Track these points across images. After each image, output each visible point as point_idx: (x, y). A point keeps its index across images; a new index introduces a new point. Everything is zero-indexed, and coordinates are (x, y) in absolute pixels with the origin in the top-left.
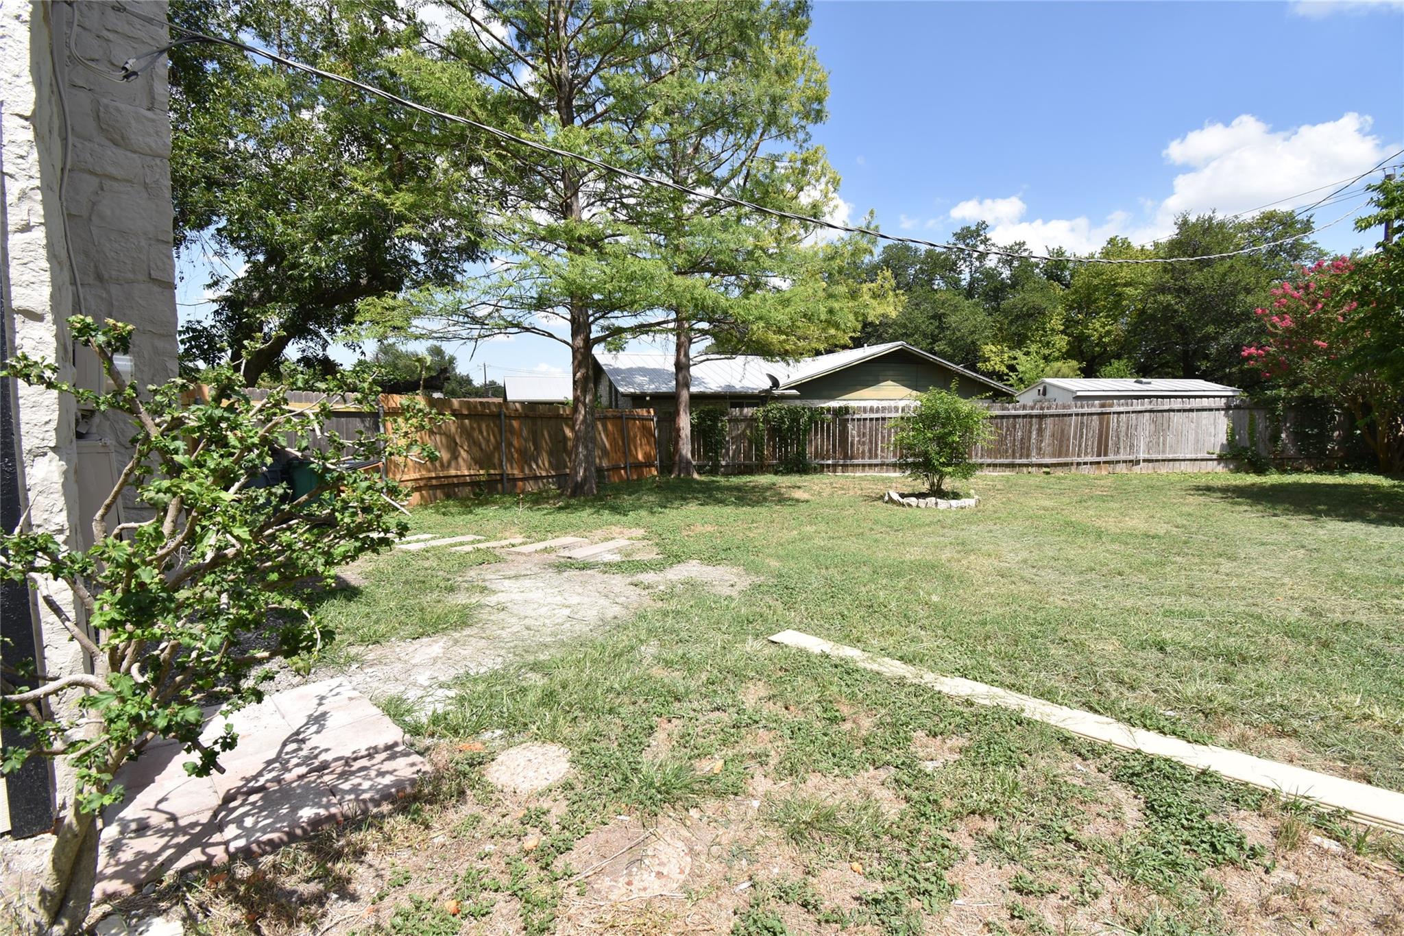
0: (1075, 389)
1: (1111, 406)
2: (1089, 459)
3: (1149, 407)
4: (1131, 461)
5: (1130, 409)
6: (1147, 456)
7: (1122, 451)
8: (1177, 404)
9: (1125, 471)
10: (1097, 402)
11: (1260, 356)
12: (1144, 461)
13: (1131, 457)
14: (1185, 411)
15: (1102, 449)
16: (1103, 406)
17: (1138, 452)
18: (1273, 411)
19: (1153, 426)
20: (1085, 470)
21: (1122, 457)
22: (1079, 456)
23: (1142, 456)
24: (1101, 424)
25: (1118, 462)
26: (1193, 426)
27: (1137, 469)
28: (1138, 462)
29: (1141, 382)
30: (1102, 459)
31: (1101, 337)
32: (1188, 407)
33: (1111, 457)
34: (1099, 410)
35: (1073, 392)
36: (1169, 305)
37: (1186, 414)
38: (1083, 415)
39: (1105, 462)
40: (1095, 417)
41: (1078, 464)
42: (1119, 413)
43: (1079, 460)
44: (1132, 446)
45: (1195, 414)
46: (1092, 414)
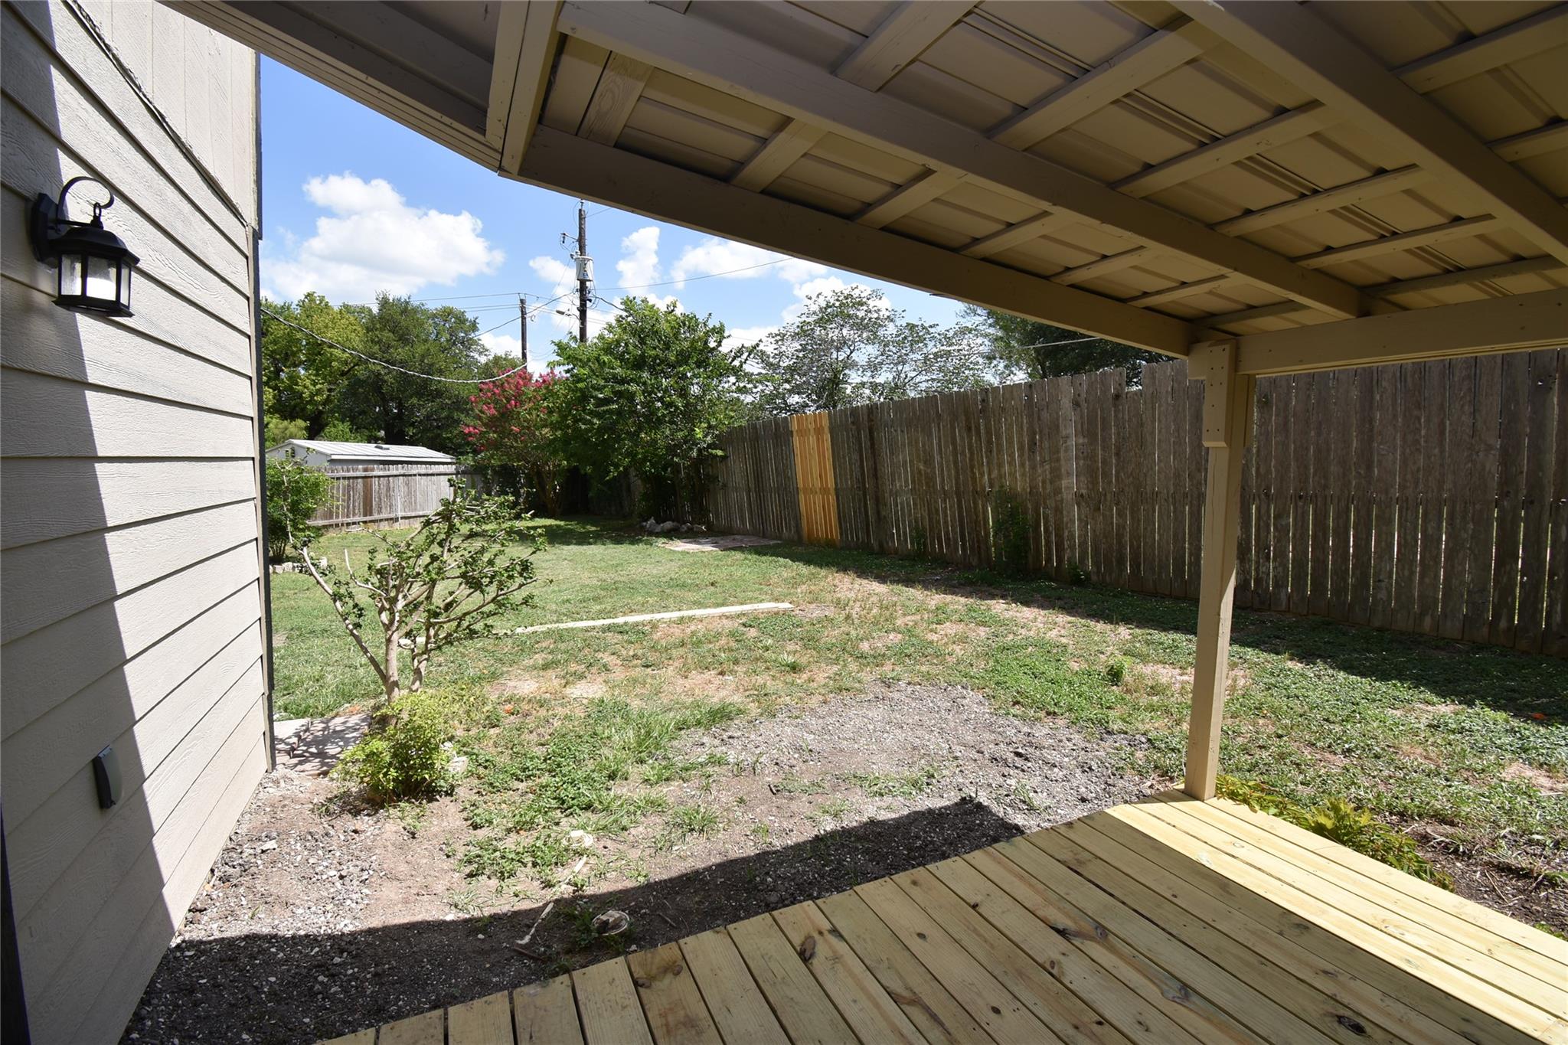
0: (329, 452)
1: (373, 470)
2: (357, 519)
3: (402, 472)
4: (392, 519)
5: (387, 473)
6: (404, 514)
7: (383, 510)
8: (422, 469)
9: (387, 528)
10: (360, 467)
11: (476, 434)
12: (402, 518)
13: (392, 515)
14: (428, 475)
15: (368, 511)
16: (365, 470)
17: (396, 511)
18: (485, 475)
19: (406, 489)
20: (354, 529)
21: (383, 516)
22: (348, 516)
23: (400, 514)
24: (365, 486)
25: (381, 520)
26: (435, 487)
27: (396, 525)
28: (397, 520)
29: (381, 448)
30: (368, 518)
31: (312, 395)
32: (431, 472)
33: (376, 516)
34: (363, 474)
35: (327, 455)
36: (380, 374)
37: (429, 477)
38: (349, 478)
39: (371, 521)
40: (360, 480)
41: (348, 524)
42: (379, 477)
43: (349, 520)
44: (391, 506)
45: (435, 477)
46: (357, 478)
